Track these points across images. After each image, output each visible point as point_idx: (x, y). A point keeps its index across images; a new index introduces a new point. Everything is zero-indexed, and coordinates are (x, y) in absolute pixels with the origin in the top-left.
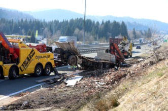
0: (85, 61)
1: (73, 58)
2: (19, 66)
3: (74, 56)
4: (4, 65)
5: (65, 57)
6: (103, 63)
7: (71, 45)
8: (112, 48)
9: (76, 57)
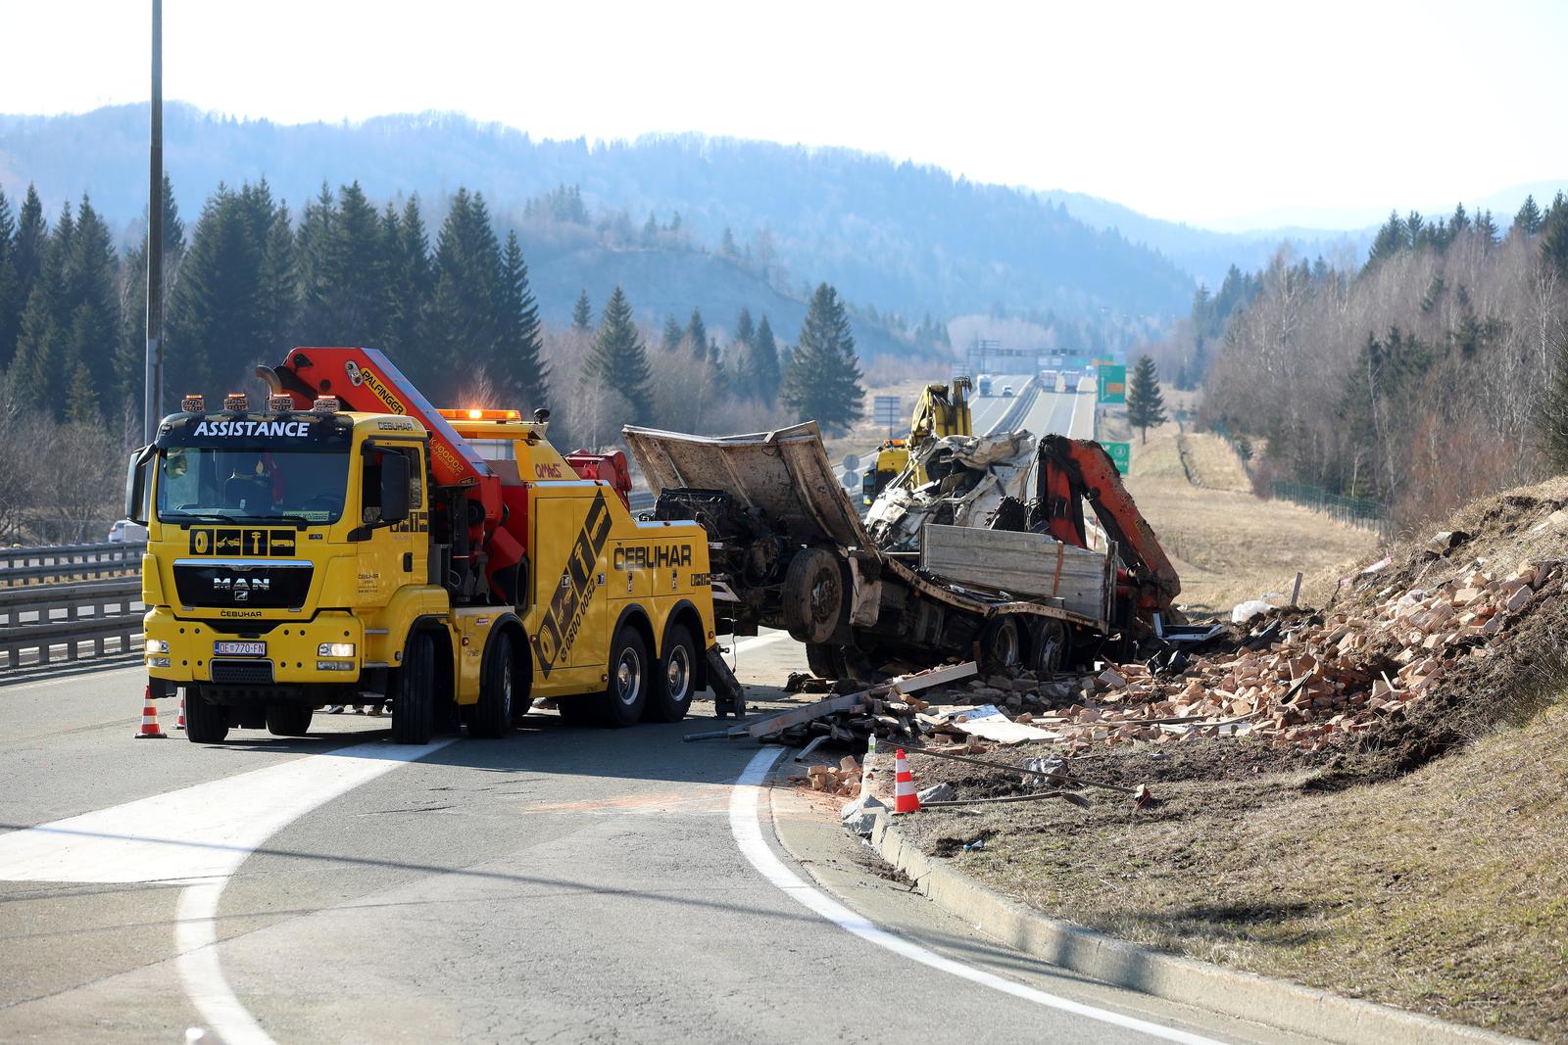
0: (899, 601)
1: (824, 575)
2: (530, 624)
3: (825, 556)
4: (459, 612)
5: (761, 558)
6: (1017, 618)
7: (801, 459)
8: (1062, 487)
9: (845, 565)
